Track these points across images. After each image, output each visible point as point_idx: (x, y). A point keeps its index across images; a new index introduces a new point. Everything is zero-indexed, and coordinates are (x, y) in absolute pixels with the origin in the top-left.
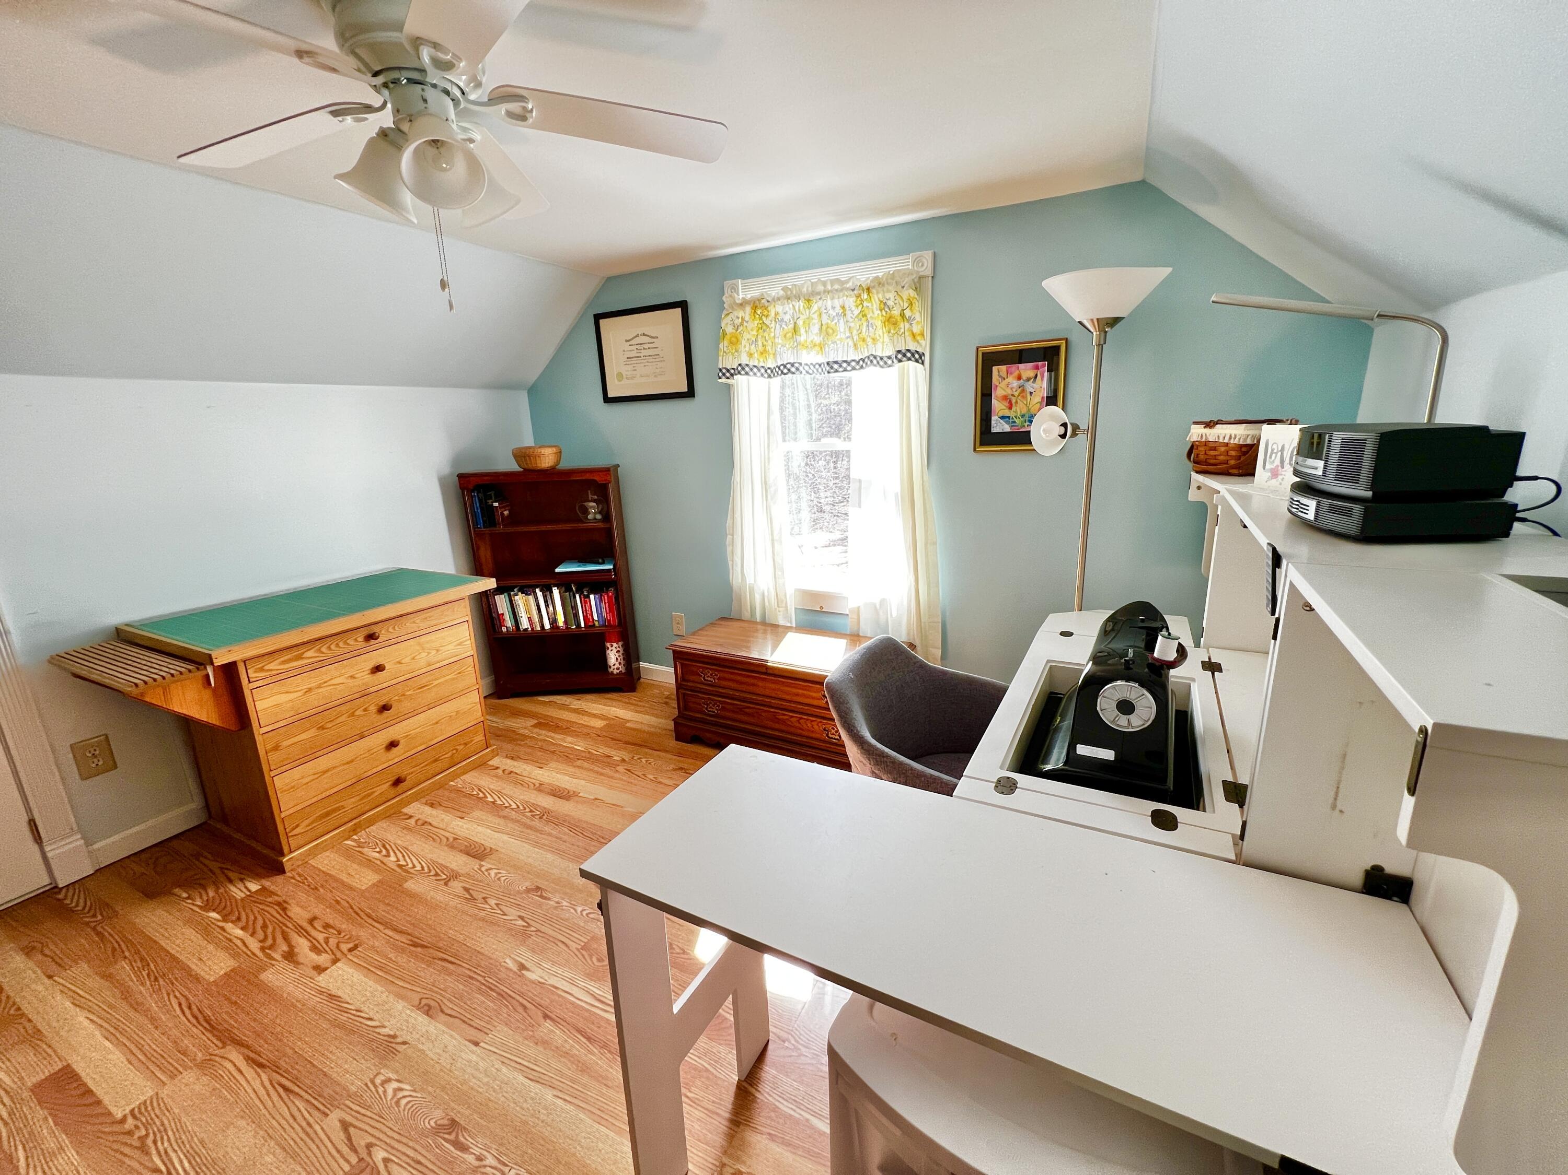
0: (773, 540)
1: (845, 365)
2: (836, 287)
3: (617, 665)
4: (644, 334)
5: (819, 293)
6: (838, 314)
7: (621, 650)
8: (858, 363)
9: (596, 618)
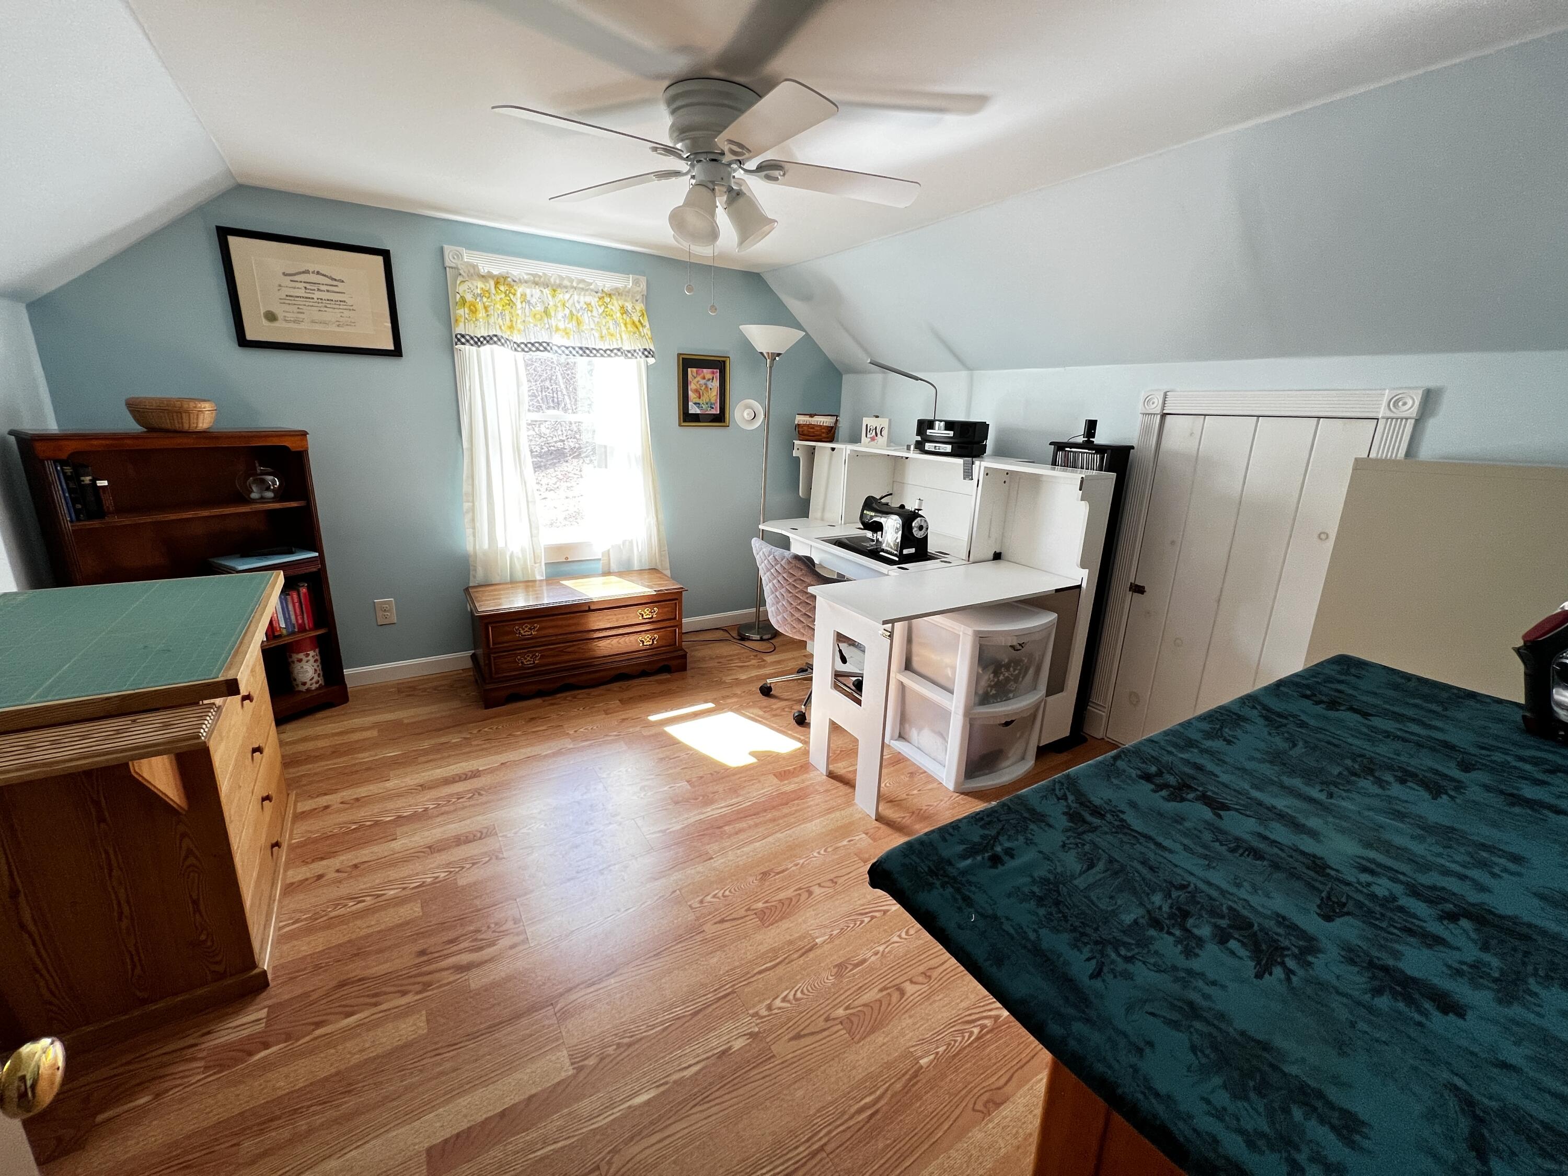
0: (528, 502)
1: (594, 352)
2: (581, 286)
3: (316, 678)
4: (318, 273)
5: (566, 287)
6: (581, 308)
7: (318, 658)
8: (605, 351)
9: (283, 626)
